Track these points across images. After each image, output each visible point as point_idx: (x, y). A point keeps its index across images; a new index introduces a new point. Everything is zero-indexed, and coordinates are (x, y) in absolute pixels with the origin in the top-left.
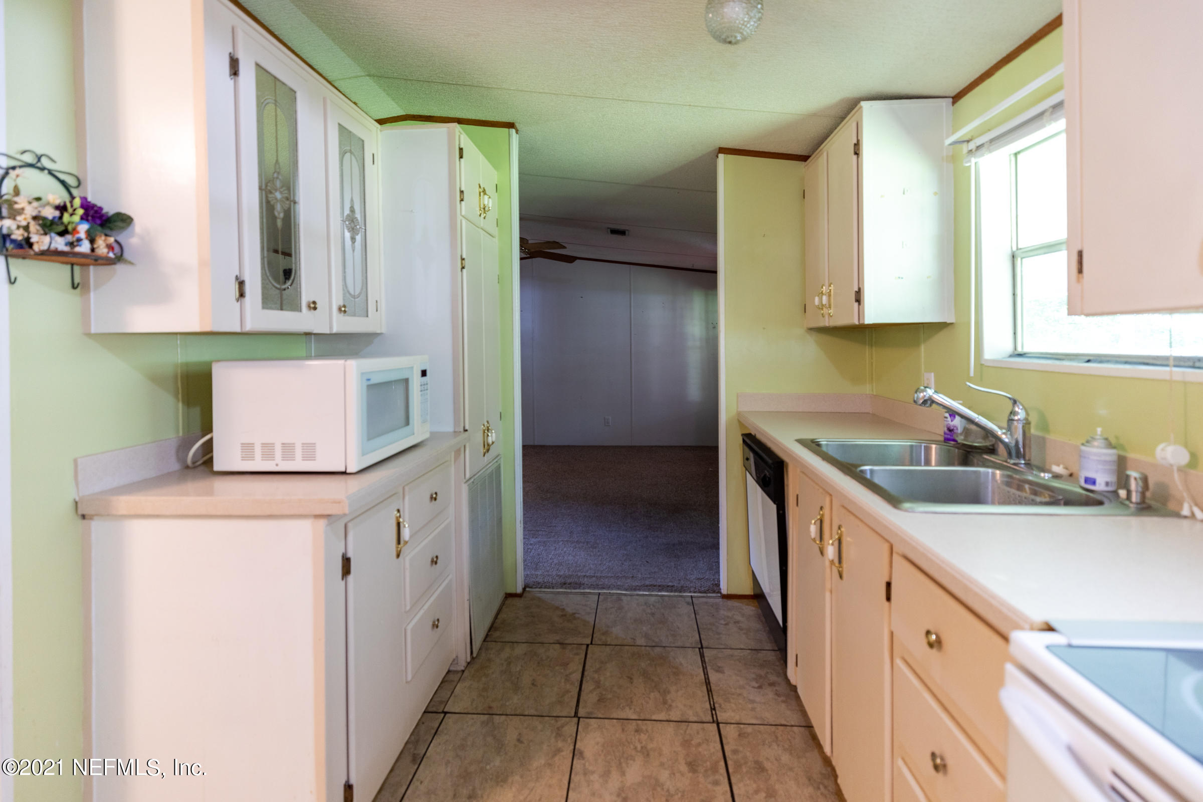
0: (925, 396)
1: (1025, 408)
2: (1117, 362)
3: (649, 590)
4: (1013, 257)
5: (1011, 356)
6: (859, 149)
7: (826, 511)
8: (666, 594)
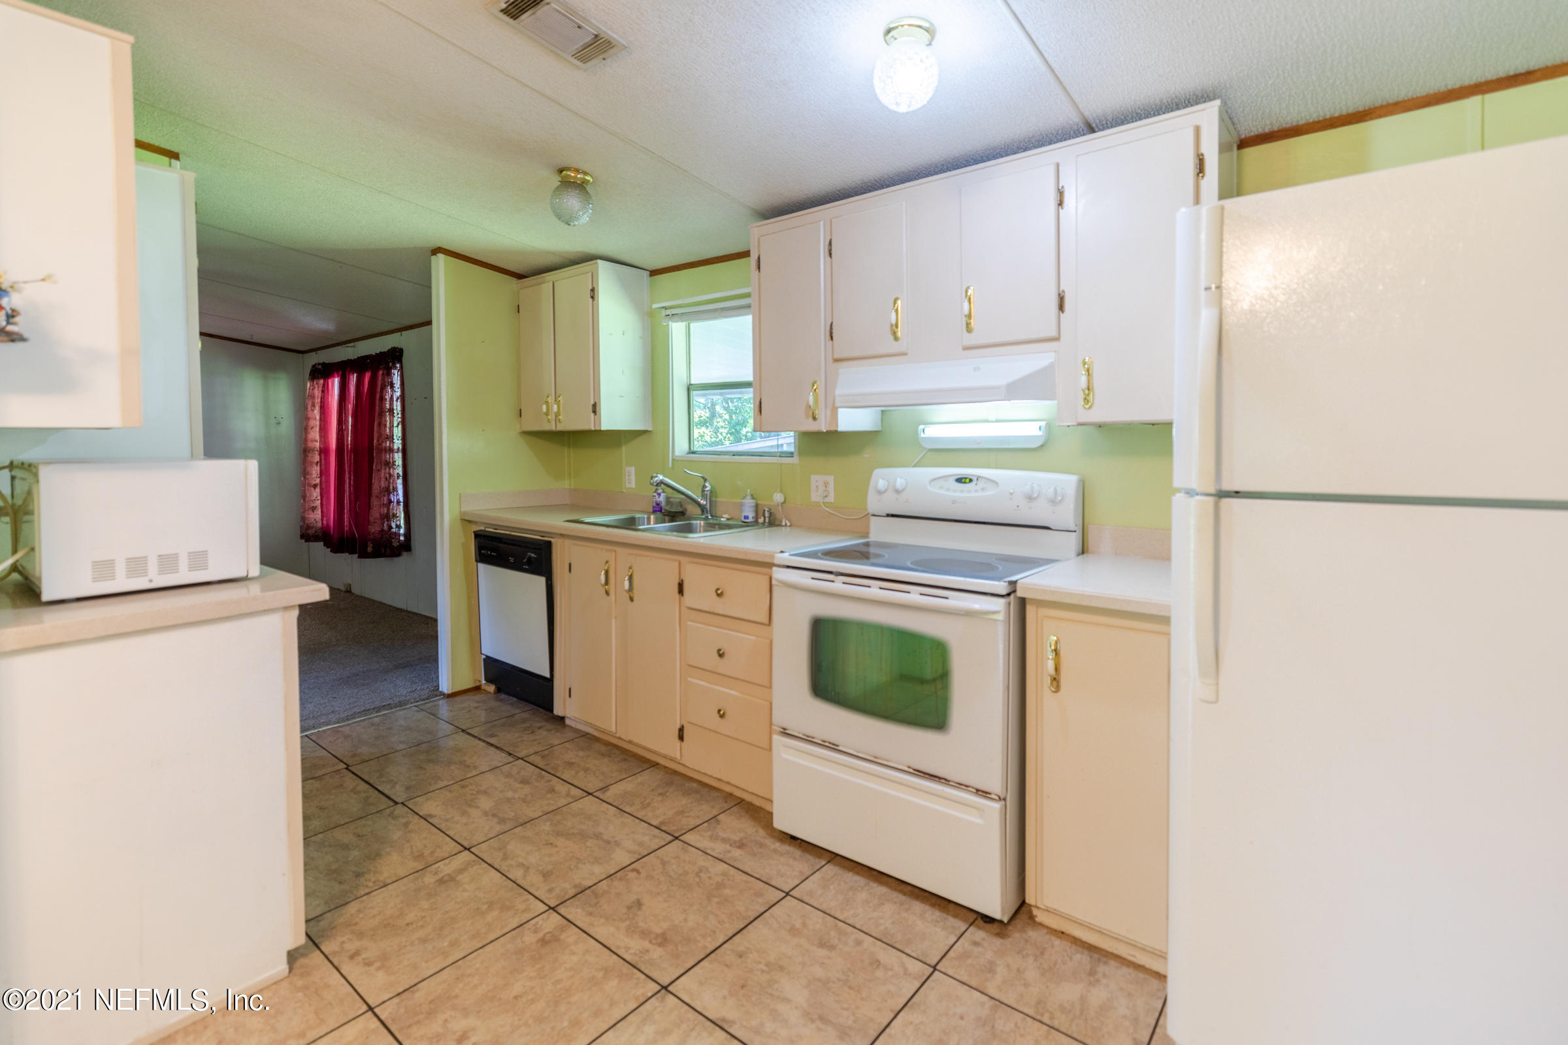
0: (657, 480)
1: (710, 484)
2: (748, 455)
3: (365, 715)
4: (688, 389)
5: (688, 453)
6: (594, 294)
7: (612, 563)
8: (386, 712)
